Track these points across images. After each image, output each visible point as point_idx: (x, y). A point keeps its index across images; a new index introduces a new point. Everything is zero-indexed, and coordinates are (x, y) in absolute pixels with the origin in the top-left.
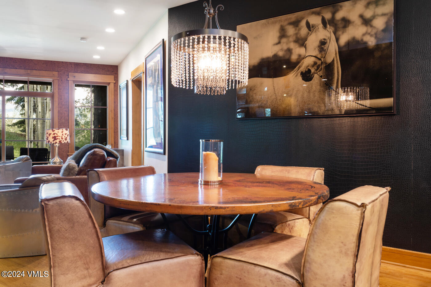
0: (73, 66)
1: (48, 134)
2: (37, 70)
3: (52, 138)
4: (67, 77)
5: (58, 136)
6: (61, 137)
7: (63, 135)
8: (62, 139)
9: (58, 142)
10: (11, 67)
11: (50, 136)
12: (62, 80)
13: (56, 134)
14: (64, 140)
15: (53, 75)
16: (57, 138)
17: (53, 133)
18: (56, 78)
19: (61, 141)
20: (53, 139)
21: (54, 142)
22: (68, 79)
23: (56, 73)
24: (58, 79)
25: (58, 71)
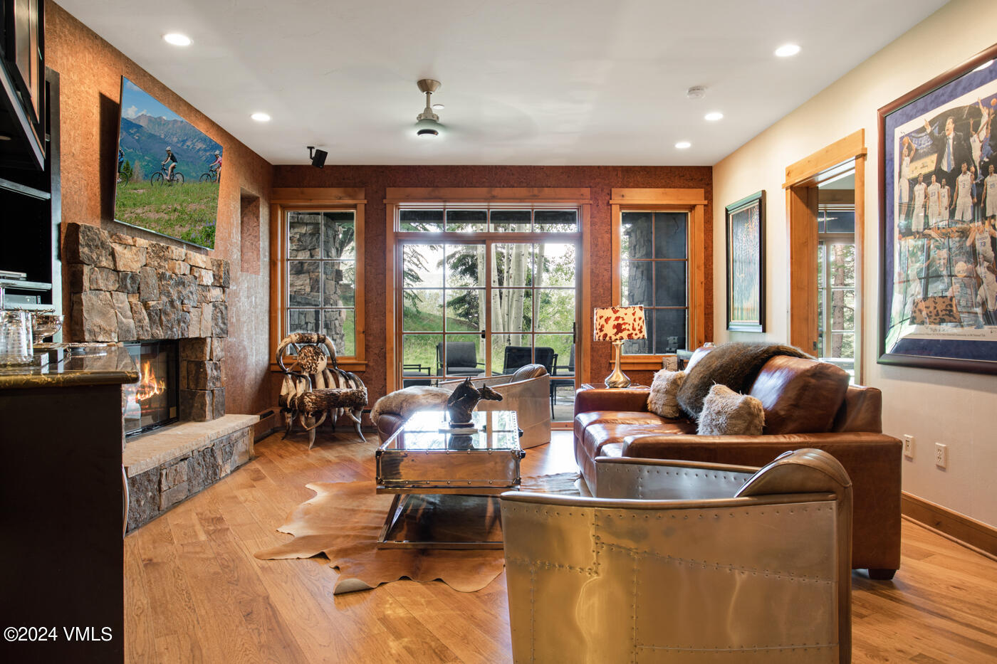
0: (620, 174)
1: (603, 319)
2: (550, 187)
3: (614, 328)
4: (609, 197)
5: (625, 324)
6: (631, 325)
7: (635, 320)
8: (634, 329)
9: (625, 337)
10: (503, 184)
11: (607, 323)
12: (598, 206)
13: (621, 319)
14: (637, 332)
15: (582, 195)
16: (623, 327)
17: (614, 316)
18: (587, 201)
19: (632, 334)
20: (615, 330)
21: (618, 337)
22: (611, 202)
23: (586, 191)
24: (591, 202)
25: (590, 187)
